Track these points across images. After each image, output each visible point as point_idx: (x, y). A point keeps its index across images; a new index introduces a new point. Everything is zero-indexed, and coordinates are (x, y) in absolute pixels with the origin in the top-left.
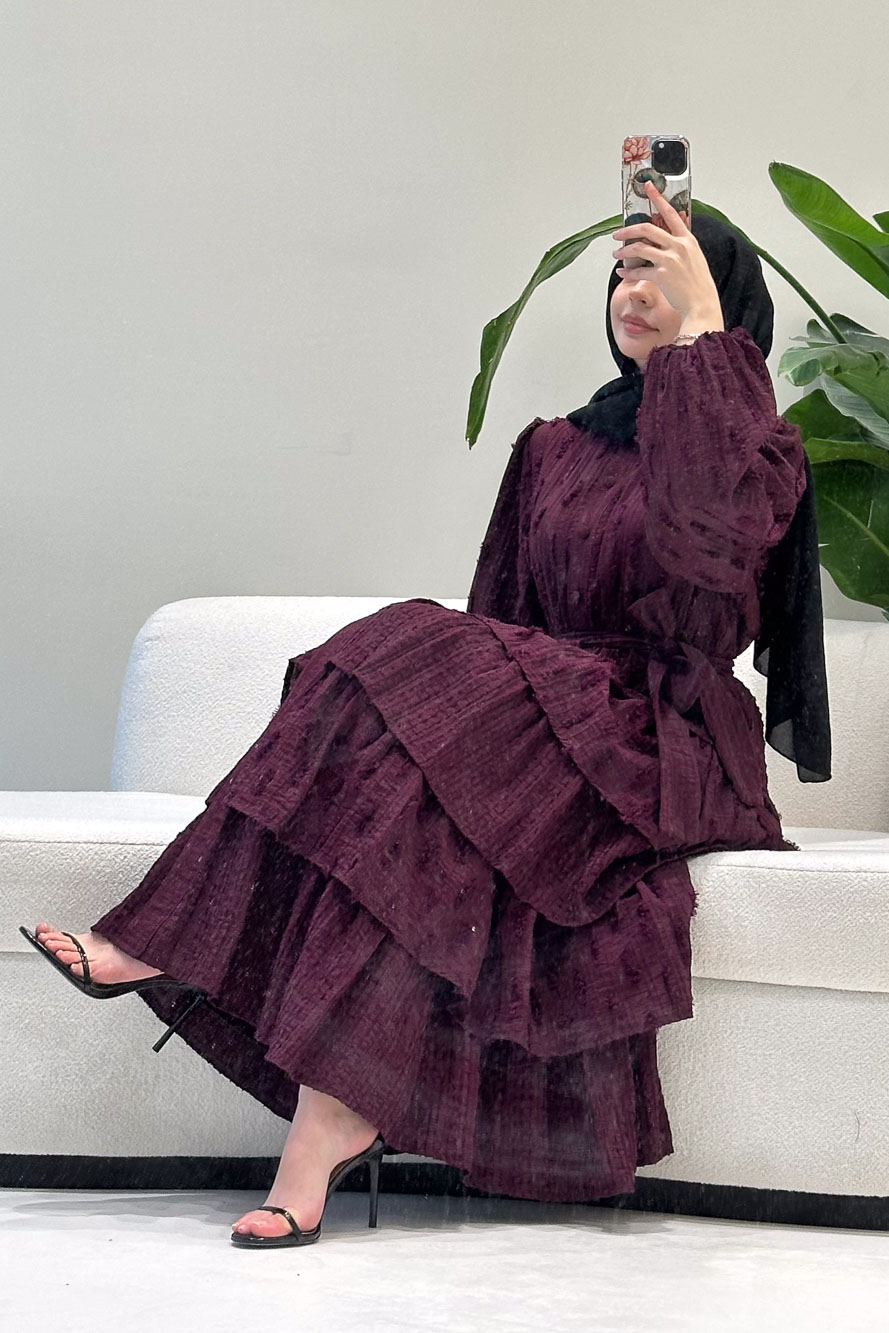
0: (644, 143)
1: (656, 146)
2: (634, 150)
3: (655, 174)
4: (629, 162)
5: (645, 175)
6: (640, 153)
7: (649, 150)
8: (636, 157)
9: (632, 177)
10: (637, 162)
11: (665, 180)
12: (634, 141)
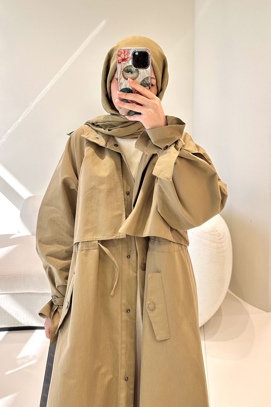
0: (128, 53)
1: (134, 54)
2: (123, 56)
3: (134, 69)
4: (120, 62)
5: (129, 69)
6: (126, 57)
7: (130, 55)
8: (124, 60)
9: (122, 70)
10: (124, 62)
11: (138, 71)
12: (123, 51)
